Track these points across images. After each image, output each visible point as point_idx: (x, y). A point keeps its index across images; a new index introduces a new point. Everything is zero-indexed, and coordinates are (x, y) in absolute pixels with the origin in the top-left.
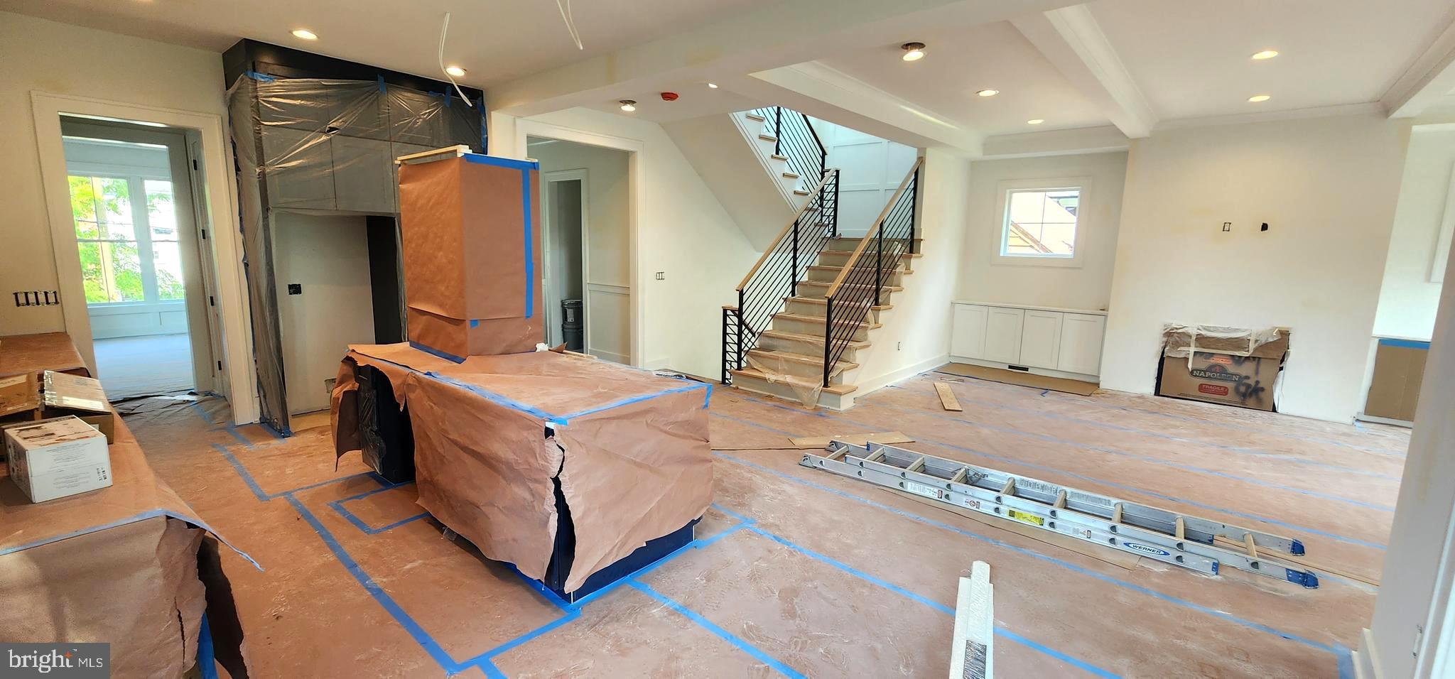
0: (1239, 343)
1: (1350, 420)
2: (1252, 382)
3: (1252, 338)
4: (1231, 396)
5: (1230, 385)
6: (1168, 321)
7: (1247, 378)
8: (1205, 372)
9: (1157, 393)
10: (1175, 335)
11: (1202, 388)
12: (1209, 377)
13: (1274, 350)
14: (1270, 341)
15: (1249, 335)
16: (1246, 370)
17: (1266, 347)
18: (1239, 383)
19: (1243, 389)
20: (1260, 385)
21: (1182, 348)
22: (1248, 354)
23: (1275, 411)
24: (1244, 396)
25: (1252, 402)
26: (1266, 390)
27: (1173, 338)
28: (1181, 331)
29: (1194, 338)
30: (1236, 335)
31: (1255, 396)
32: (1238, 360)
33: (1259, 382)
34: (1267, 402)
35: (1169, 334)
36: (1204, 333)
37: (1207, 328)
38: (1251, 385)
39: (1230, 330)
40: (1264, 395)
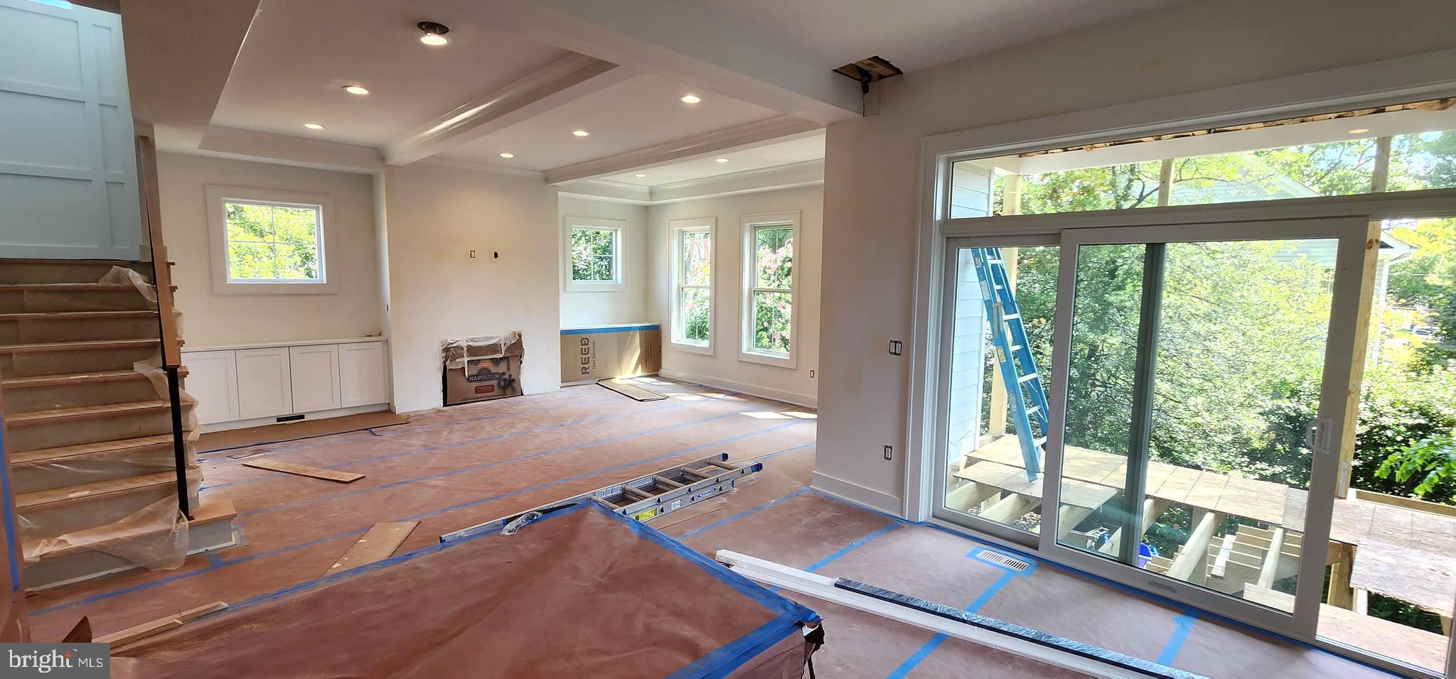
0: (494, 348)
1: (557, 389)
2: (506, 377)
3: (502, 343)
4: (497, 391)
5: (494, 383)
7: (504, 374)
8: (477, 376)
9: (445, 404)
10: (452, 349)
11: (477, 390)
12: (481, 380)
13: (515, 350)
14: (513, 342)
15: (500, 340)
16: (502, 368)
17: (510, 348)
18: (500, 380)
19: (502, 384)
20: (512, 377)
21: (458, 360)
22: (501, 356)
23: (522, 395)
24: (504, 388)
25: (508, 391)
26: (517, 381)
27: (450, 352)
28: (454, 345)
29: (465, 349)
30: (492, 342)
31: (509, 387)
32: (496, 362)
33: (510, 376)
34: (517, 389)
35: (446, 350)
36: (471, 343)
37: (472, 340)
38: (506, 379)
39: (486, 339)
40: (515, 385)
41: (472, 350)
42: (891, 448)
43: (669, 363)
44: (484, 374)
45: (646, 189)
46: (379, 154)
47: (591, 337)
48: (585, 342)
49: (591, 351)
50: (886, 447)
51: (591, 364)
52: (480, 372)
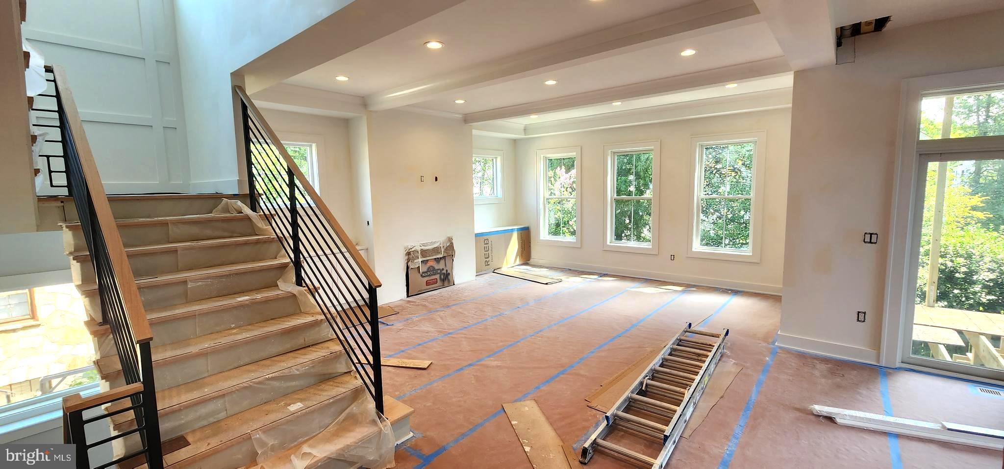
0: (436, 250)
1: (474, 278)
2: (444, 271)
3: (441, 246)
4: (439, 283)
5: (437, 276)
6: (406, 244)
7: (443, 269)
8: (427, 272)
9: (408, 296)
10: (412, 253)
11: (428, 283)
12: (429, 275)
13: (449, 251)
14: (448, 245)
15: (440, 244)
16: (441, 265)
17: (446, 249)
18: (441, 274)
19: (442, 277)
20: (448, 272)
21: (415, 261)
22: (441, 256)
23: (454, 284)
24: (443, 280)
25: (446, 283)
26: (451, 274)
27: (410, 255)
28: (413, 250)
29: (420, 252)
30: (435, 246)
31: (446, 279)
32: (438, 260)
33: (447, 271)
34: (451, 280)
35: (408, 254)
36: (423, 248)
37: (424, 245)
38: (444, 273)
39: (432, 243)
40: (449, 277)
41: (424, 253)
42: (865, 313)
43: (536, 254)
44: (431, 271)
45: (522, 127)
46: (364, 102)
47: (490, 238)
48: (486, 242)
49: (490, 249)
50: (859, 312)
51: (490, 259)
52: (429, 270)
